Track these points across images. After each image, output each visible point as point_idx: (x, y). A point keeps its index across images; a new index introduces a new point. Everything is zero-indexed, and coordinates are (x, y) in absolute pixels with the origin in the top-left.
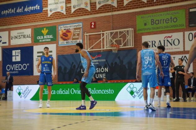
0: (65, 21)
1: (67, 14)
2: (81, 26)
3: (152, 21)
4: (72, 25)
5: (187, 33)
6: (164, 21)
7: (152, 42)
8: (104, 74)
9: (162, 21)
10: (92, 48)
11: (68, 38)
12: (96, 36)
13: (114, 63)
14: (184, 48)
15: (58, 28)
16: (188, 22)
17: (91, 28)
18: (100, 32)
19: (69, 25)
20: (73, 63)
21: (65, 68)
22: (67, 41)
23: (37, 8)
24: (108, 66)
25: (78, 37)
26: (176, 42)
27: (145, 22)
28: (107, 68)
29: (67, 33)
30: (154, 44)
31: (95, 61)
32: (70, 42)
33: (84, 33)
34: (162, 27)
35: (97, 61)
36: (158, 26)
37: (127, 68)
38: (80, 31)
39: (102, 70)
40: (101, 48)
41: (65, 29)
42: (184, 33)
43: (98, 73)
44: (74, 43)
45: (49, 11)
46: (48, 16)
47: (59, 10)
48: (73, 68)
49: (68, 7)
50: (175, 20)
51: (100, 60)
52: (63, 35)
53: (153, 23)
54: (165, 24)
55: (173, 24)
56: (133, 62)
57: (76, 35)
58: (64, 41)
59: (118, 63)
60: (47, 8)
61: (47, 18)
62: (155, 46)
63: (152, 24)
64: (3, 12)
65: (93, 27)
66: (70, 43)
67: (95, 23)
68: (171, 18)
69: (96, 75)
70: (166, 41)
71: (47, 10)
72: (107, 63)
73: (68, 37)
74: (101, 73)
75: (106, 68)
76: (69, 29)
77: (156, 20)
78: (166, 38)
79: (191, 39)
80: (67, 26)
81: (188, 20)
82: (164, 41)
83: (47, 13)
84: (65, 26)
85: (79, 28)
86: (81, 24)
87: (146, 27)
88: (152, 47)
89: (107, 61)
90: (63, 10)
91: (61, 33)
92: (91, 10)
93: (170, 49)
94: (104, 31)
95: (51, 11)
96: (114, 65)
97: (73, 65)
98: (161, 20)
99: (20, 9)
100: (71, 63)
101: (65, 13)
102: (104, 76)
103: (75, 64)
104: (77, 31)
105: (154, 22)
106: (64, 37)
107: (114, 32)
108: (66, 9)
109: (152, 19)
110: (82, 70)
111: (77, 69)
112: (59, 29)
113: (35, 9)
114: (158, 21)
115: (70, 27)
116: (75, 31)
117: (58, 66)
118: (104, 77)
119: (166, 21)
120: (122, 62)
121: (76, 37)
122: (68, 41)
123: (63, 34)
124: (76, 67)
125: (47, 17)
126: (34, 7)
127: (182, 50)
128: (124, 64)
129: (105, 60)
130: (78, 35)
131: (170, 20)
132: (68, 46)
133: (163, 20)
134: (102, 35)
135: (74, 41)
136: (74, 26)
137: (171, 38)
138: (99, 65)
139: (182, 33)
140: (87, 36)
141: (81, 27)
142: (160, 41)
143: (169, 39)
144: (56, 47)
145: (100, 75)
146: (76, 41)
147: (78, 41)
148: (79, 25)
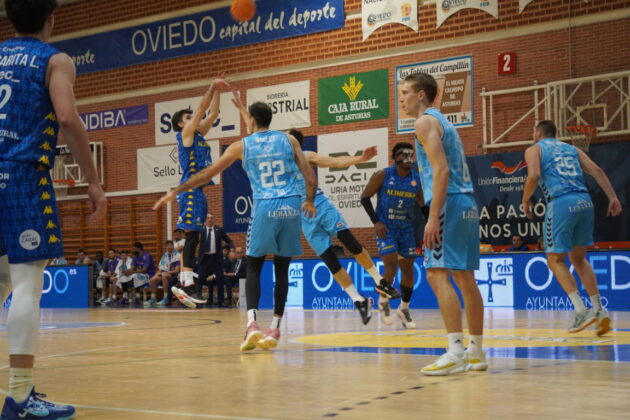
0: (417, 54)
1: (425, 30)
2: (469, 69)
4: (439, 64)
10: (505, 139)
12: (518, 98)
15: (395, 76)
17: (501, 72)
18: (532, 84)
19: (429, 67)
23: (328, 12)
25: (457, 103)
31: (516, 180)
33: (476, 89)
38: (464, 85)
39: (540, 210)
45: (365, 25)
46: (361, 38)
47: (397, 18)
49: (426, 7)
57: (453, 96)
58: (411, 119)
60: (360, 12)
61: (358, 45)
64: (223, 31)
65: (509, 69)
67: (513, 55)
69: (519, 225)
71: (360, 20)
80: (424, 67)
83: (359, 29)
85: (463, 75)
86: (468, 60)
90: (409, 19)
92: (500, 14)
94: (545, 83)
95: (371, 21)
99: (276, 20)
101: (415, 28)
104: (456, 86)
107: (576, 85)
108: (418, 15)
112: (399, 78)
113: (323, 17)
115: (433, 70)
116: (448, 84)
121: (453, 103)
125: (359, 42)
126: (319, 11)
130: (460, 96)
134: (536, 94)
136: (447, 69)
140: (488, 98)
141: (470, 72)
144: (389, 138)
145: (532, 225)
146: (451, 115)
147: (459, 115)
148: (461, 66)
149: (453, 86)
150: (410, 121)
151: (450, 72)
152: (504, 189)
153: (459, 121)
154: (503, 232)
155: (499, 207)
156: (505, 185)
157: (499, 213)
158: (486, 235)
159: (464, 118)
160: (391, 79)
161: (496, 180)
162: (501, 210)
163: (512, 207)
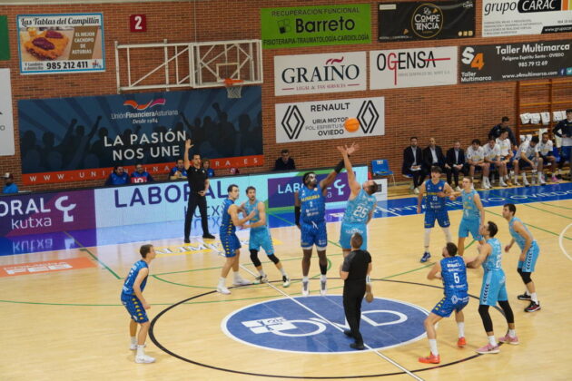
0: (42, 6)
2: (100, 24)
3: (300, 22)
4: (68, 17)
5: (374, 54)
6: (327, 25)
7: (299, 69)
8: (174, 147)
9: (321, 25)
10: (137, 85)
11: (53, 53)
12: (149, 52)
13: (202, 120)
14: (368, 85)
15: (17, 23)
16: (376, 31)
17: (133, 29)
18: (162, 42)
19: (56, 18)
20: (74, 121)
21: (49, 137)
22: (51, 62)
24: (185, 126)
25: (89, 52)
26: (352, 72)
27: (282, 25)
28: (184, 132)
29: (48, 39)
30: (303, 76)
31: (147, 114)
32: (62, 65)
33: (108, 43)
34: (321, 39)
35: (153, 114)
36: (313, 35)
37: (237, 129)
38: (95, 38)
39: (170, 137)
40: (164, 83)
41: (41, 29)
42: (368, 54)
43: (159, 144)
44: (76, 67)
48: (74, 133)
50: (350, 24)
51: (162, 113)
52: (36, 45)
53: (300, 28)
54: (328, 33)
55: (346, 32)
56: (253, 116)
57: (83, 46)
58: (38, 62)
59: (213, 119)
62: (306, 81)
63: (298, 31)
65: (140, 28)
66: (62, 68)
67: (144, 17)
68: (341, 21)
69: (152, 149)
70: (330, 70)
72: (182, 121)
73: (55, 51)
74: (166, 144)
75: (179, 133)
76: (58, 28)
77: (308, 23)
78: (330, 63)
79: (381, 67)
80: (50, 18)
81: (376, 27)
82: (326, 68)
84: (41, 19)
85: (95, 29)
86: (98, 17)
87: (284, 36)
88: (299, 81)
89: (181, 114)
91: (25, 37)
93: (338, 86)
96: (202, 125)
97: (75, 127)
98: (319, 23)
100: (70, 123)
102: (174, 151)
103: (80, 122)
104: (86, 37)
105: (304, 25)
106: (38, 50)
107: (211, 46)
109: (297, 20)
110: (106, 138)
111: (91, 135)
112: (21, 25)
114: (313, 24)
115: (60, 22)
116: (77, 34)
117: (20, 132)
118: (176, 152)
119: (330, 26)
120: (223, 116)
121: (84, 52)
122: (56, 62)
123: (35, 40)
124: (87, 131)
127: (363, 87)
128: (230, 119)
129: (176, 113)
130: (90, 46)
131: (339, 23)
132: (56, 75)
133: (325, 23)
134: (166, 50)
135: (76, 62)
136: (75, 22)
137: (342, 63)
138: (160, 125)
139: (364, 53)
140: (122, 52)
141: (100, 27)
142: (316, 69)
143: (336, 65)
144: (11, 78)
145: (163, 149)
146: (81, 61)
147: (90, 62)
148: (91, 21)
149: (83, 37)
150: (36, 64)
151: (81, 25)
152: (137, 122)
153: (90, 66)
154: (136, 154)
155: (132, 136)
156: (137, 119)
157: (132, 141)
158: (120, 158)
159: (95, 64)
160: (10, 27)
161: (128, 115)
162: (134, 138)
163: (144, 135)
